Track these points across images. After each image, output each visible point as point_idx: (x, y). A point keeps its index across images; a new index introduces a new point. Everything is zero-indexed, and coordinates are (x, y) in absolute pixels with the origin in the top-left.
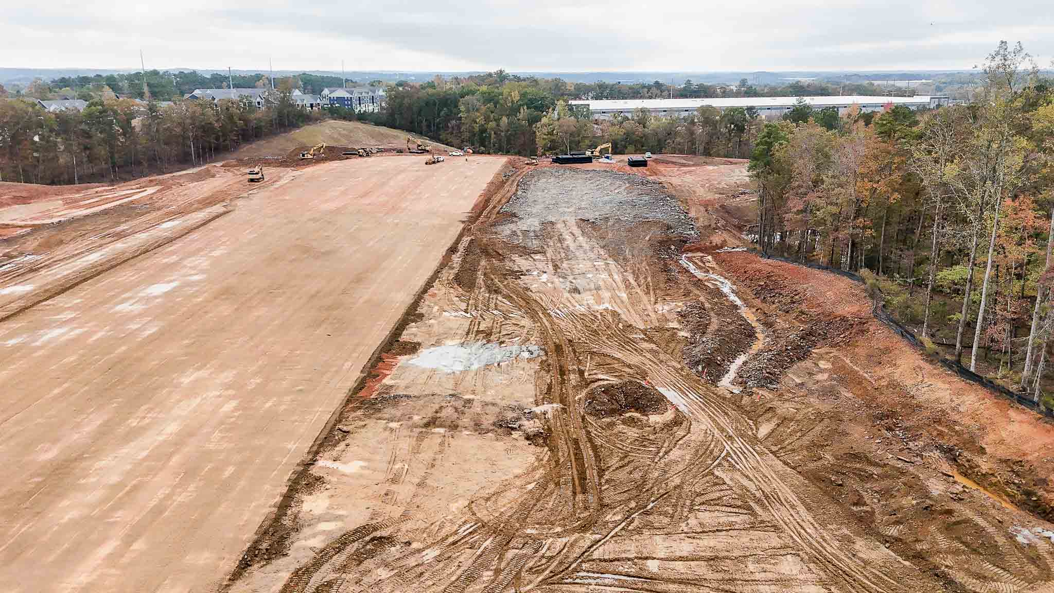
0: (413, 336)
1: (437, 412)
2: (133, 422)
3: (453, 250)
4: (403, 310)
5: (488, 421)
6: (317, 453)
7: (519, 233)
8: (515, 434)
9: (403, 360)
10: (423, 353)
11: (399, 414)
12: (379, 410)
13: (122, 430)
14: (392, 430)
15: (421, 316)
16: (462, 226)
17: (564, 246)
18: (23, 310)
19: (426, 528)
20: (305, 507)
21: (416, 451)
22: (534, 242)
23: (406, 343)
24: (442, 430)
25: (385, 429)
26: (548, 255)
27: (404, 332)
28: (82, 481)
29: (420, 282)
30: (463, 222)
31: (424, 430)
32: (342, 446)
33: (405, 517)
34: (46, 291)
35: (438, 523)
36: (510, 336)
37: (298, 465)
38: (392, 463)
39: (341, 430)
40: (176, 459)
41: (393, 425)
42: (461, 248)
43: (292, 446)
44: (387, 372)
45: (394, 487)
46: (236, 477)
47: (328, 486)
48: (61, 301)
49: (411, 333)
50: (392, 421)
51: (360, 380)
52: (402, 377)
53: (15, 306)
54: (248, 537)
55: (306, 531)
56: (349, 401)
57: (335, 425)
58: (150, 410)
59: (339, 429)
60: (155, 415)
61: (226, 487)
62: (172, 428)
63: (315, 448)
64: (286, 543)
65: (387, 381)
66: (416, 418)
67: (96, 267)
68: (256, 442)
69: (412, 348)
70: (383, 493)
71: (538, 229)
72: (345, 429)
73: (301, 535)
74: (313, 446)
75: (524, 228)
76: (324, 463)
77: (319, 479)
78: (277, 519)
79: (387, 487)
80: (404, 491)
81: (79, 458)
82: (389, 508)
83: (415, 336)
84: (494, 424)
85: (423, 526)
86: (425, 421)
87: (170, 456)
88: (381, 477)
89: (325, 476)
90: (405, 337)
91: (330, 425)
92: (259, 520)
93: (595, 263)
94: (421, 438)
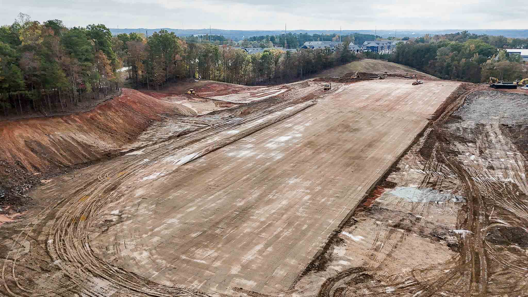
0: (393, 179)
1: (401, 221)
2: (270, 197)
3: (421, 135)
4: (390, 164)
5: (428, 231)
6: (342, 228)
7: (461, 129)
8: (442, 242)
9: (387, 190)
10: (398, 188)
11: (382, 218)
12: (372, 214)
13: (266, 199)
14: (377, 225)
15: (399, 169)
16: (428, 121)
17: (489, 140)
18: (235, 141)
19: (389, 277)
20: (335, 251)
21: (388, 238)
22: (470, 135)
23: (390, 182)
24: (402, 231)
25: (375, 223)
26: (477, 144)
27: (389, 176)
28: (251, 217)
29: (400, 151)
30: (429, 119)
31: (393, 228)
32: (353, 227)
33: (379, 268)
34: (243, 134)
35: (396, 276)
36: (446, 188)
37: (334, 231)
38: (376, 241)
39: (354, 220)
40: (285, 216)
41: (378, 222)
42: (426, 134)
43: (331, 221)
44: (379, 196)
45: (375, 253)
46: (307, 230)
47: (345, 244)
48: (247, 139)
49: (392, 177)
50: (378, 220)
51: (365, 197)
52: (385, 199)
53: (232, 139)
54: (311, 258)
55: (334, 262)
56: (359, 206)
57: (351, 216)
58: (277, 193)
59: (353, 219)
60: (278, 195)
61: (304, 233)
62: (284, 202)
63: (341, 225)
64: (326, 265)
65: (378, 200)
66: (390, 222)
67: (261, 125)
68: (316, 216)
69: (392, 185)
70: (370, 254)
71: (473, 128)
72: (356, 219)
73: (332, 264)
74: (340, 224)
75: (465, 127)
76: (344, 233)
77: (342, 240)
78: (323, 253)
79: (372, 252)
80: (381, 256)
81: (251, 207)
82: (372, 262)
83: (395, 179)
84: (431, 234)
85: (388, 275)
86: (394, 224)
87: (283, 214)
88: (370, 246)
89: (345, 239)
90: (389, 179)
91: (349, 216)
92: (316, 252)
93: (507, 153)
94: (391, 232)
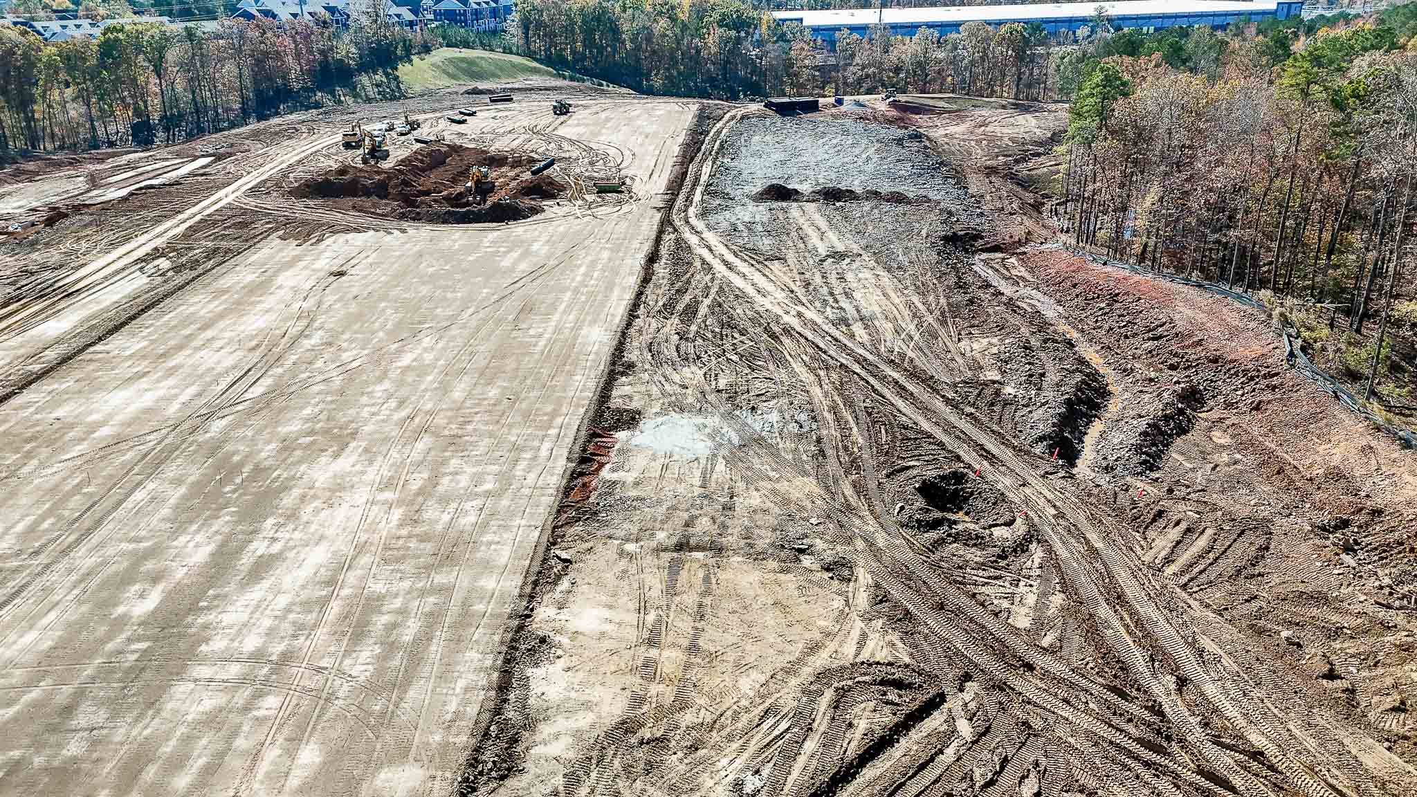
0: (627, 400)
1: (687, 525)
3: (654, 256)
4: (605, 357)
6: (531, 597)
8: (806, 561)
9: (621, 435)
10: (647, 424)
11: (634, 529)
12: (606, 524)
14: (631, 557)
15: (631, 366)
16: (658, 215)
19: (715, 722)
20: (534, 687)
21: (671, 589)
23: (619, 411)
24: (699, 555)
25: (622, 553)
27: (615, 393)
31: (675, 555)
32: (564, 584)
33: (682, 704)
35: (729, 713)
36: (764, 398)
37: (510, 617)
38: (642, 611)
39: (559, 558)
41: (630, 547)
42: (664, 252)
43: (489, 583)
44: (603, 459)
45: (653, 653)
47: (559, 653)
49: (625, 393)
50: (627, 540)
51: (569, 472)
52: (626, 468)
54: (462, 740)
55: (544, 730)
56: (560, 509)
57: (548, 549)
59: (557, 556)
63: (528, 590)
64: (519, 749)
65: (605, 473)
66: (661, 536)
69: (630, 419)
70: (639, 663)
72: (564, 555)
73: (539, 736)
74: (525, 583)
76: (545, 613)
77: (543, 640)
78: (498, 710)
79: (643, 653)
80: (670, 658)
82: (654, 689)
83: (631, 398)
84: (772, 544)
85: (709, 719)
86: (674, 540)
88: (632, 635)
89: (551, 634)
90: (616, 402)
91: (541, 549)
92: (473, 711)
94: (674, 569)
